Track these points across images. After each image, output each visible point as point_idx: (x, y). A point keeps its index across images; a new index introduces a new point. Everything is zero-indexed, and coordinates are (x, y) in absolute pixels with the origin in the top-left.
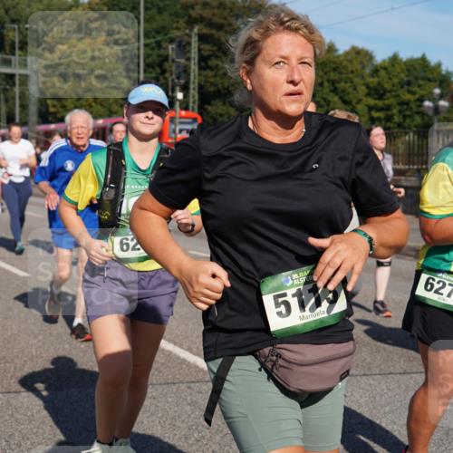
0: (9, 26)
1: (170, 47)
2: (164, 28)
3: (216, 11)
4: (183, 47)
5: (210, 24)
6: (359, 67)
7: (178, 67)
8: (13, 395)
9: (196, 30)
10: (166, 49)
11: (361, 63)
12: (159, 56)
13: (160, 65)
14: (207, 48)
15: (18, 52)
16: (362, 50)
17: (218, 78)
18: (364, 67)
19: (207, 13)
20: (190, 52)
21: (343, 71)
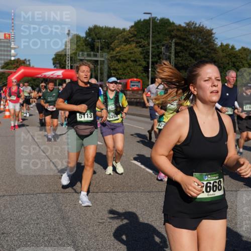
0: (96, 41)
1: (163, 48)
2: (160, 40)
3: (182, 33)
4: (168, 48)
5: (180, 38)
6: (245, 56)
7: (166, 56)
8: (95, 194)
9: (174, 41)
10: (161, 49)
11: (246, 54)
12: (158, 52)
13: (158, 56)
14: (179, 48)
15: (100, 51)
16: (247, 49)
17: (183, 61)
18: (247, 56)
19: (178, 34)
20: (171, 50)
21: (238, 58)
